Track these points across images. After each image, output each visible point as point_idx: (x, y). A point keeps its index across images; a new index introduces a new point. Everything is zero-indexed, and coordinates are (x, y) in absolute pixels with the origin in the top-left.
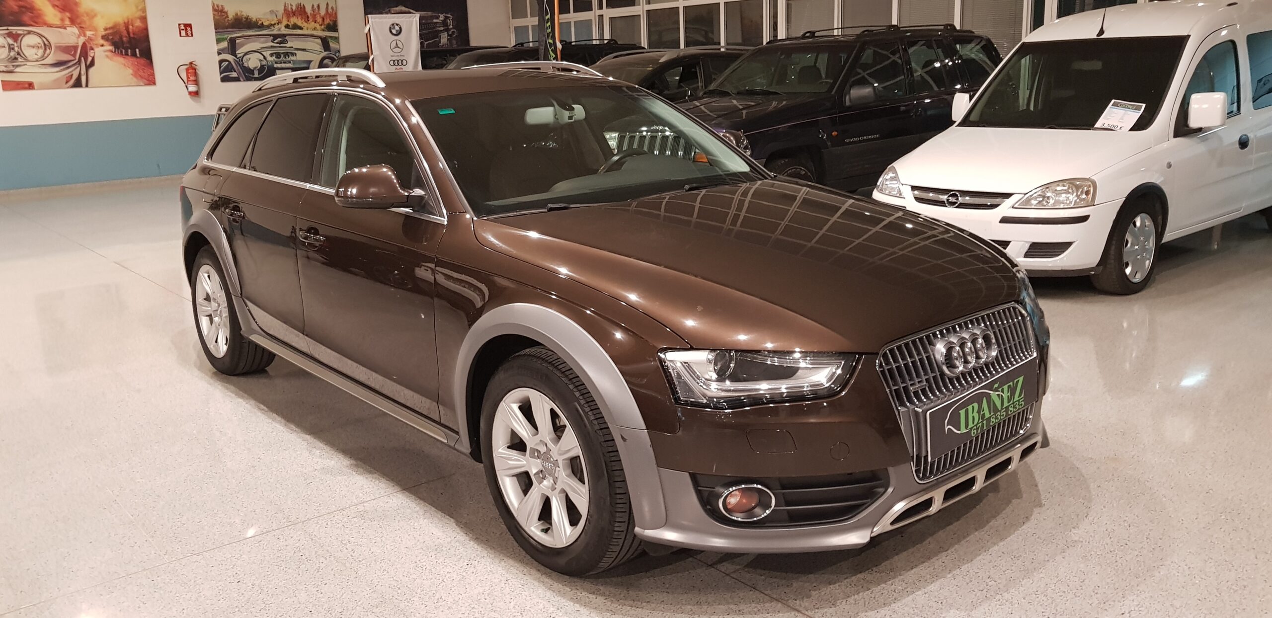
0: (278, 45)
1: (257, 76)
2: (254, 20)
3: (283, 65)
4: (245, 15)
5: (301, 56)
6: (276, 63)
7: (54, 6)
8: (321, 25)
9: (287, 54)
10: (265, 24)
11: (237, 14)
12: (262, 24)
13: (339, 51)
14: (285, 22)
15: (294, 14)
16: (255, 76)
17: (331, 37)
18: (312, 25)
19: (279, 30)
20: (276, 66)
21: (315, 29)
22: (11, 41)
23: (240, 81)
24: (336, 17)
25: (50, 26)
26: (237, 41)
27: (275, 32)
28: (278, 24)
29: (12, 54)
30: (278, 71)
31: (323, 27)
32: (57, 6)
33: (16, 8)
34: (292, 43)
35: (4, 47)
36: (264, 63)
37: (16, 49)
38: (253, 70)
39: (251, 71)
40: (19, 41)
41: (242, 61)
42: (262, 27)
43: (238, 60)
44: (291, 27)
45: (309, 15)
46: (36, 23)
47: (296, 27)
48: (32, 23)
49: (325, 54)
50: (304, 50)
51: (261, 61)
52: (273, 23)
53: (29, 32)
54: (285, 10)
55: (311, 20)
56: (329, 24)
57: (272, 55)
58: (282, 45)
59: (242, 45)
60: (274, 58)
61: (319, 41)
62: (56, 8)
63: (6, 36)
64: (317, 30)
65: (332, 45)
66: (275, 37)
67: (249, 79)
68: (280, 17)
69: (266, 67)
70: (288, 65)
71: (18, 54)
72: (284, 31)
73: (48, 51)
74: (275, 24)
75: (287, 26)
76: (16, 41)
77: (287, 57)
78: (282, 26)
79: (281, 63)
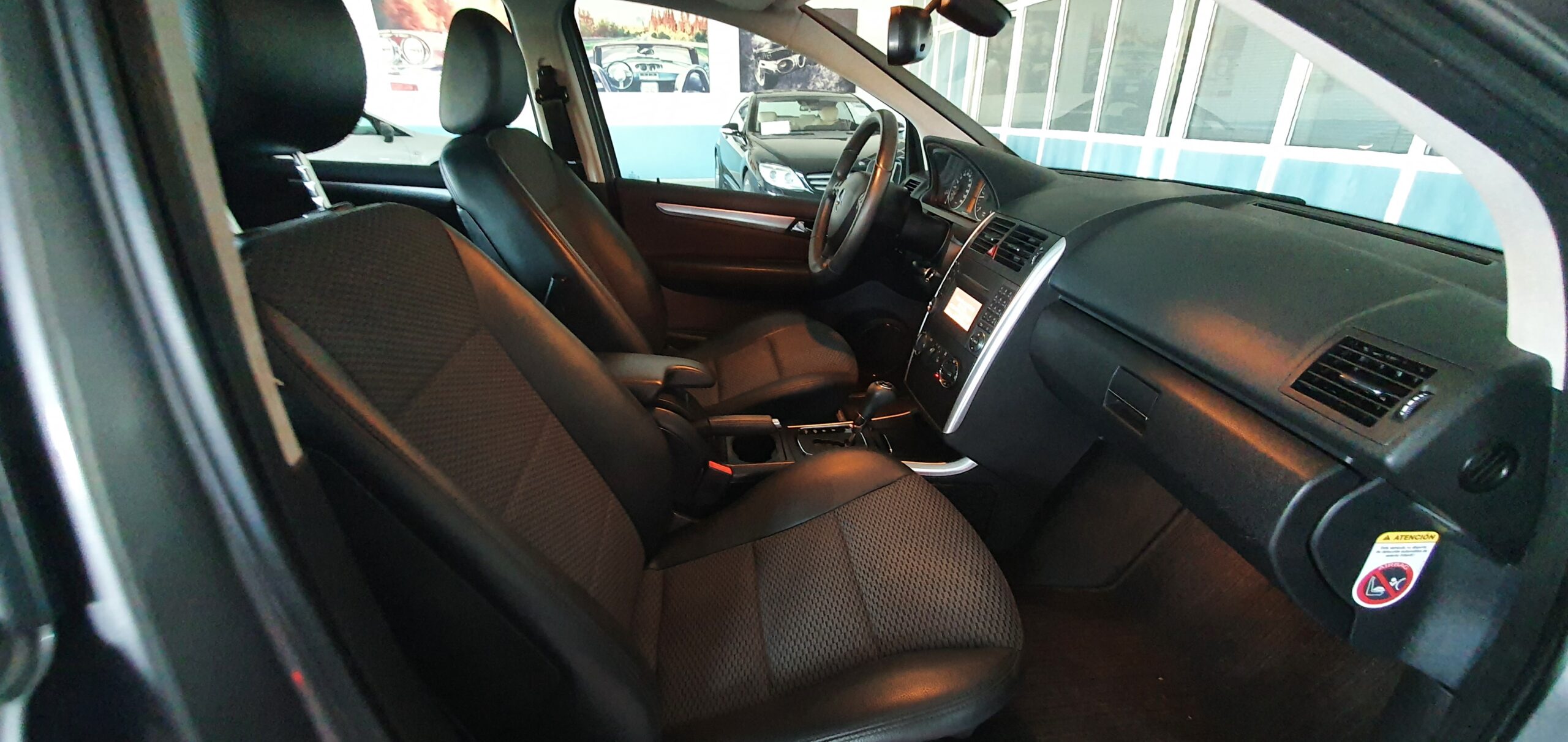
0: (644, 56)
1: (625, 88)
2: (620, 28)
3: (649, 78)
4: (611, 23)
5: (667, 69)
6: (642, 75)
7: (430, 9)
8: (689, 35)
9: (652, 66)
10: (632, 32)
11: (602, 21)
12: (628, 32)
13: (708, 65)
14: (652, 31)
15: (662, 23)
16: (620, 88)
17: (699, 48)
18: (680, 33)
19: (645, 39)
20: (641, 78)
21: (683, 39)
22: (395, 44)
23: (606, 92)
24: (707, 27)
25: (427, 30)
26: (603, 50)
27: (641, 40)
28: (645, 32)
29: (398, 56)
31: (691, 37)
32: (432, 10)
33: (396, 12)
34: (659, 54)
35: (389, 49)
36: (630, 74)
37: (401, 52)
38: (618, 82)
39: (616, 83)
40: (401, 44)
41: (607, 71)
42: (628, 35)
43: (603, 71)
44: (657, 36)
45: (677, 23)
46: (415, 26)
47: (663, 36)
48: (413, 27)
49: (694, 67)
50: (671, 62)
52: (639, 31)
53: (410, 36)
54: (652, 17)
55: (679, 28)
56: (698, 34)
57: (637, 66)
58: (648, 56)
59: (608, 54)
60: (639, 70)
61: (687, 52)
62: (431, 11)
63: (390, 39)
64: (685, 40)
65: (701, 57)
66: (641, 47)
67: (613, 90)
68: (646, 25)
69: (632, 79)
70: (653, 78)
71: (402, 57)
72: (651, 41)
73: (427, 54)
74: (641, 33)
75: (654, 36)
76: (399, 44)
77: (653, 69)
78: (649, 34)
79: (647, 75)
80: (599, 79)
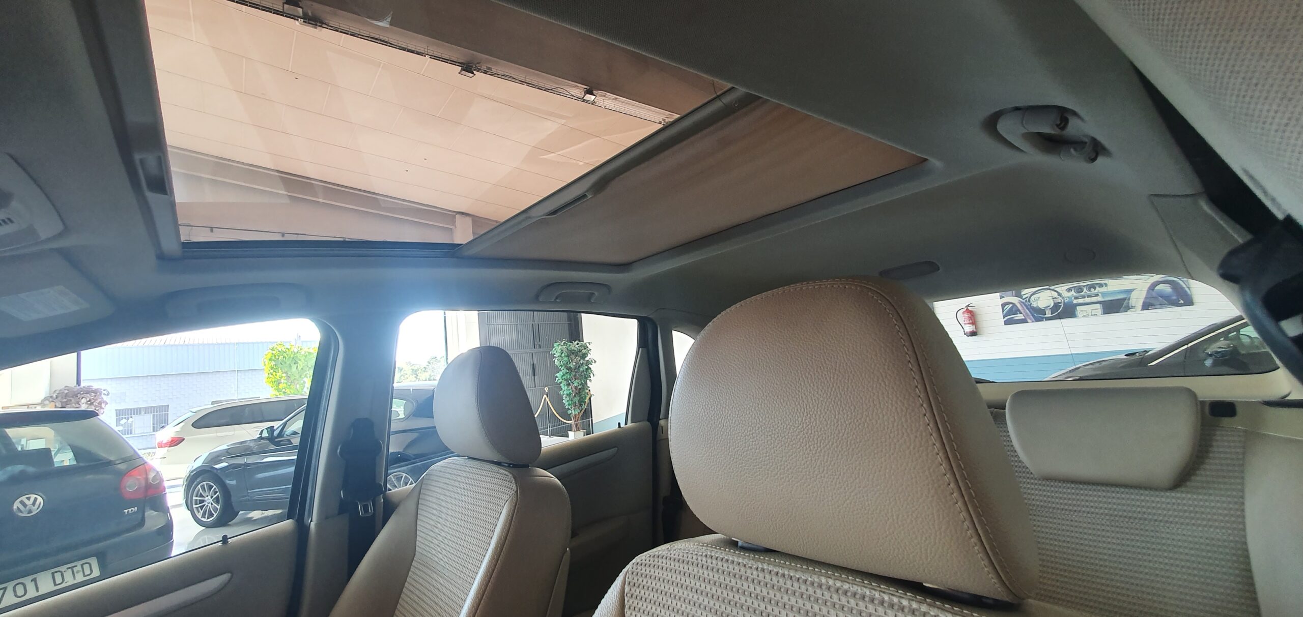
1: (1050, 315)
3: (1087, 300)
5: (1115, 286)
6: (1076, 298)
9: (1091, 287)
16: (1046, 316)
20: (1075, 301)
23: (1027, 322)
30: (1078, 307)
36: (1059, 300)
38: (1044, 311)
41: (1029, 301)
43: (1024, 301)
49: (1157, 278)
51: (1053, 298)
67: (1038, 320)
69: (1063, 304)
70: (1094, 299)
79: (1084, 298)
80: (1019, 310)
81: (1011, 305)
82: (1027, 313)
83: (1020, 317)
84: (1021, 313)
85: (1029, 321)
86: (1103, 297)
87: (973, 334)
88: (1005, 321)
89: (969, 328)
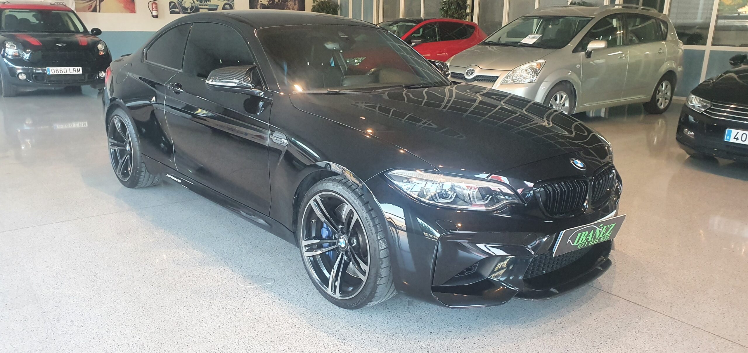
3: (204, 7)
6: (200, 5)
13: (233, 1)
16: (188, 12)
20: (199, 7)
39: (186, 9)
41: (182, 3)
49: (226, 2)
51: (192, 3)
60: (199, 2)
67: (185, 13)
69: (194, 7)
70: (206, 7)
77: (206, 2)
79: (202, 5)
80: (177, 7)
81: (174, 4)
82: (180, 9)
83: (177, 10)
84: (178, 9)
85: (181, 13)
86: (209, 6)
87: (157, 17)
88: (170, 12)
89: (155, 13)
